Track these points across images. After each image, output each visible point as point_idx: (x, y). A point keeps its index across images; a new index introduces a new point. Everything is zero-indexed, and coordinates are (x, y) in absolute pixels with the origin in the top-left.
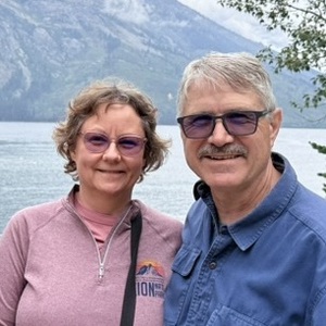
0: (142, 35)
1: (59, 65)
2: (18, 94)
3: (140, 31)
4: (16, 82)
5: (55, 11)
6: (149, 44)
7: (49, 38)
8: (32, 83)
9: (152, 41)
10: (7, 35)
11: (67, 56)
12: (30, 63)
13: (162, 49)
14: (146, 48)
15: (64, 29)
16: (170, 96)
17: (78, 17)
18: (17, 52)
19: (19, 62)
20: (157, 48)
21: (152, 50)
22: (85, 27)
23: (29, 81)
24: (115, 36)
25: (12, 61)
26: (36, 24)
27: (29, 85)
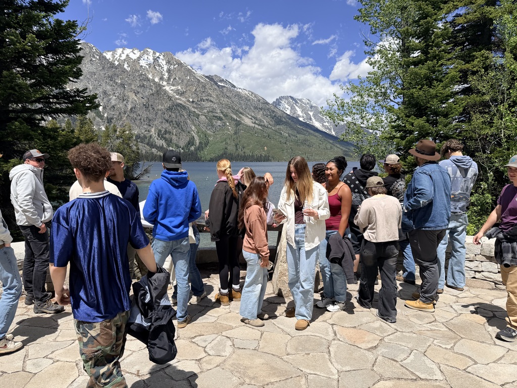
0: (251, 119)
1: (212, 133)
2: (192, 148)
3: (250, 117)
4: (191, 142)
5: (209, 107)
6: (255, 123)
7: (207, 120)
8: (200, 143)
9: (256, 122)
10: (186, 119)
11: (215, 129)
12: (198, 133)
13: (261, 126)
14: (253, 125)
15: (214, 116)
16: (265, 148)
17: (220, 110)
18: (191, 127)
19: (193, 132)
20: (259, 125)
21: (256, 126)
22: (224, 115)
23: (198, 142)
24: (239, 119)
25: (189, 132)
26: (200, 114)
27: (198, 144)
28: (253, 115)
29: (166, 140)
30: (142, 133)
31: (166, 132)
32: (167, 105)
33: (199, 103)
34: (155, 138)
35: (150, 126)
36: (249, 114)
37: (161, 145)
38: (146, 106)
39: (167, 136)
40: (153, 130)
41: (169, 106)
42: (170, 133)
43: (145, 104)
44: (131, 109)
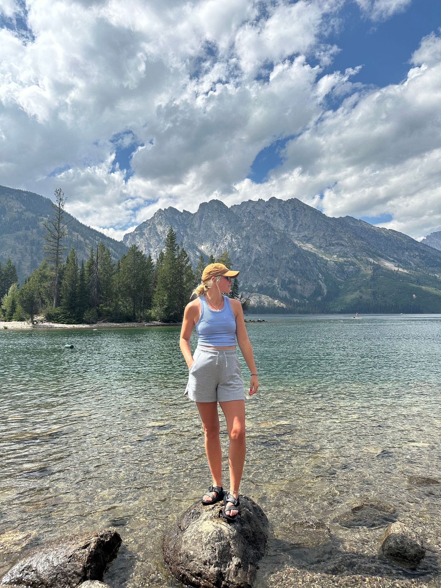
0: (393, 261)
1: (343, 281)
2: (319, 299)
3: (392, 259)
4: (318, 292)
5: (339, 252)
7: (337, 266)
8: (328, 292)
10: (312, 267)
11: (347, 276)
12: (325, 281)
13: (408, 269)
14: (397, 269)
16: (414, 295)
17: (353, 254)
18: (318, 275)
19: (320, 281)
21: (401, 269)
23: (325, 291)
24: (377, 263)
25: (315, 281)
26: (328, 260)
27: (326, 293)
28: (395, 256)
29: (289, 290)
30: (265, 285)
31: (290, 282)
32: (292, 253)
33: (328, 248)
34: (279, 289)
35: (273, 276)
36: (390, 256)
37: (284, 296)
38: (270, 257)
39: (291, 286)
40: (276, 281)
41: (293, 254)
42: (294, 283)
43: (269, 254)
44: (255, 260)
